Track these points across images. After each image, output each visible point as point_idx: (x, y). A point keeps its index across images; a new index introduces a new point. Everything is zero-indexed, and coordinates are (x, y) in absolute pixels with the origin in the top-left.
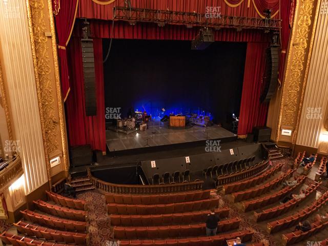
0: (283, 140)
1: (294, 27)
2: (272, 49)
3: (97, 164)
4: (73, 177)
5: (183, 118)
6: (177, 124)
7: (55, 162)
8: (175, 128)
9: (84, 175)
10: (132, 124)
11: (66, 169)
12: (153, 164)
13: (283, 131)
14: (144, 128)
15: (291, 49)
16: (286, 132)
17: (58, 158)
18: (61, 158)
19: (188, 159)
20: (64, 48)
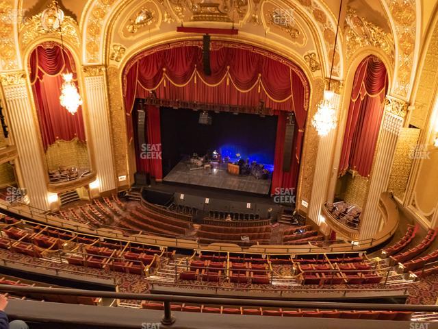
0: (301, 209)
1: (309, 111)
2: (287, 127)
3: (150, 186)
4: (133, 190)
5: (238, 167)
6: (234, 171)
7: (123, 178)
8: (230, 174)
9: (138, 190)
10: (200, 163)
11: (129, 184)
12: (182, 196)
13: (303, 201)
14: (207, 168)
15: (307, 129)
16: (305, 204)
17: (125, 177)
18: (127, 176)
19: (207, 201)
20: (128, 114)
